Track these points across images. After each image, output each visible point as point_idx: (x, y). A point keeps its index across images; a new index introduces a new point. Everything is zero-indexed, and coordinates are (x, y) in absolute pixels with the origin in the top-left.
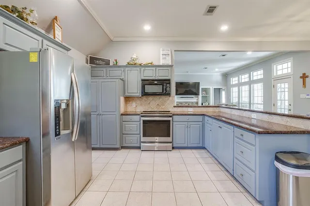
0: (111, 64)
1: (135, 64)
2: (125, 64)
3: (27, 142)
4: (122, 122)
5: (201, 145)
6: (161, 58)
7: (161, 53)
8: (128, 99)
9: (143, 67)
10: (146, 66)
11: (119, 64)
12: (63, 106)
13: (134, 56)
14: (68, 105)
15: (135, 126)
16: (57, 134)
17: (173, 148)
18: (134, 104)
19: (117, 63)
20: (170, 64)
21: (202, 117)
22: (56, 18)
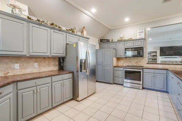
0: (110, 41)
1: (122, 40)
2: (116, 41)
3: (73, 72)
4: (114, 70)
5: (165, 90)
6: (138, 35)
7: (138, 31)
8: (118, 59)
9: (126, 41)
10: (128, 40)
11: (114, 41)
12: (83, 61)
13: (122, 36)
14: (85, 61)
15: (121, 73)
16: (81, 71)
17: (143, 88)
18: (122, 62)
19: (112, 41)
20: (144, 37)
21: (166, 71)
22: (84, 28)
